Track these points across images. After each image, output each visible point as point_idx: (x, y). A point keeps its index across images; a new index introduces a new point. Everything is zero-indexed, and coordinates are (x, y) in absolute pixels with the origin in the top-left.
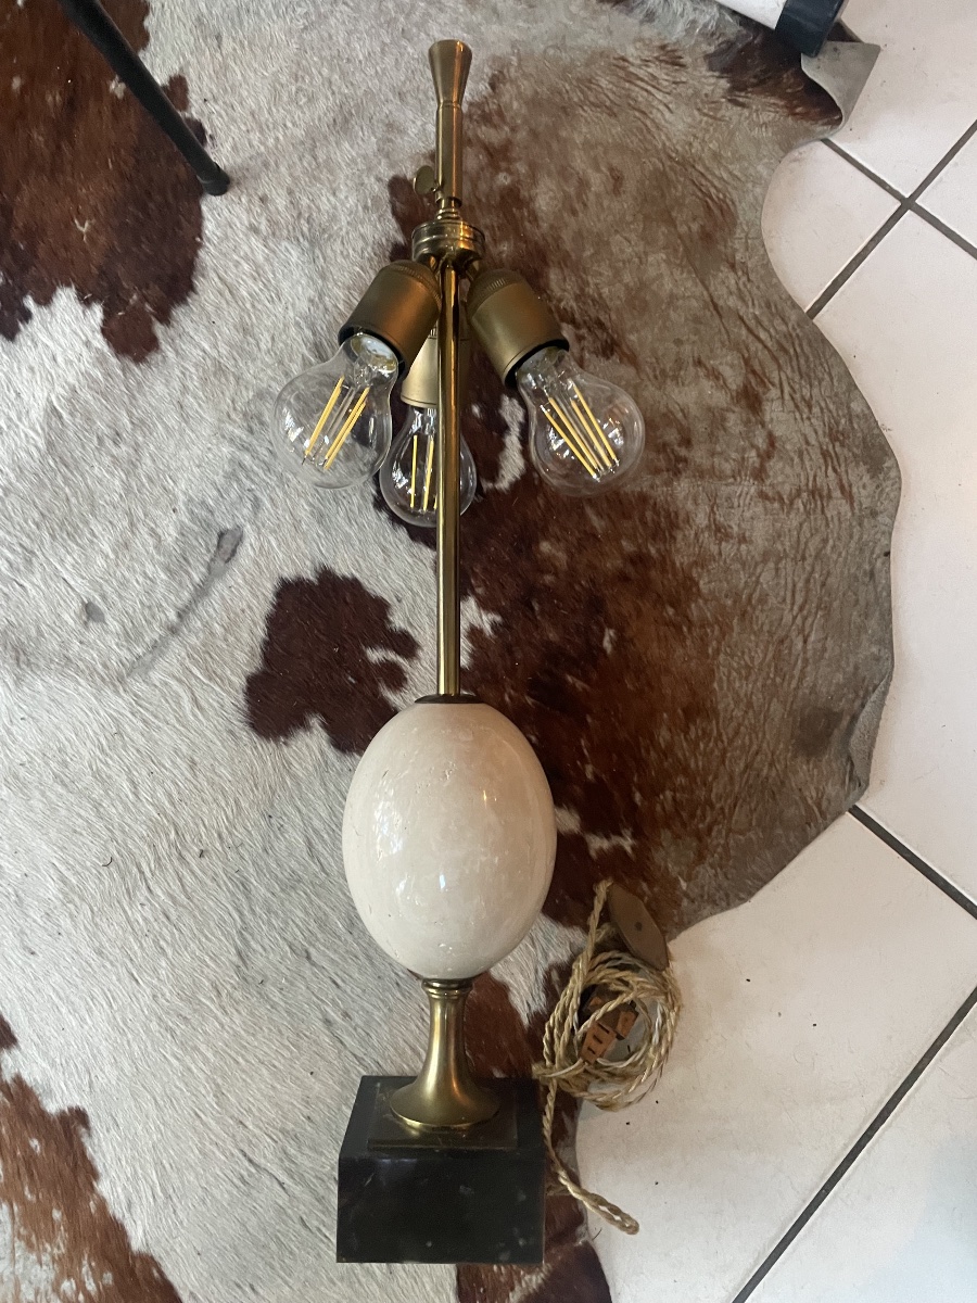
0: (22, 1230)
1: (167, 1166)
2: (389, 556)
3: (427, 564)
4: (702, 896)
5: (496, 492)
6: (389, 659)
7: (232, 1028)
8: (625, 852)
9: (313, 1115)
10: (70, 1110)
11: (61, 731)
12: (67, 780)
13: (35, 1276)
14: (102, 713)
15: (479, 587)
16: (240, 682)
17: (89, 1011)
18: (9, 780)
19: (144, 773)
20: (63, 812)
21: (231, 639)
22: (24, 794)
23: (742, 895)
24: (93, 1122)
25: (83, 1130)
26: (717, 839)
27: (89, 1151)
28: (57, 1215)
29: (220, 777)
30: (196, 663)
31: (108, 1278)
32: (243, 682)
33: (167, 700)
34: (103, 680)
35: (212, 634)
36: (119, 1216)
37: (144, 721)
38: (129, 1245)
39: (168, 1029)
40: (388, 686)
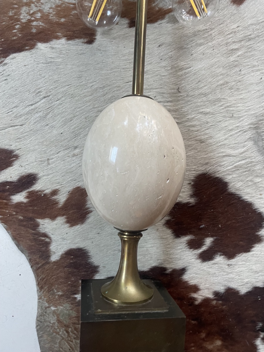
0: (64, 5)
1: (58, 67)
2: (253, 272)
3: (239, 287)
4: (46, 312)
5: (257, 337)
6: (204, 246)
7: (92, 111)
8: (75, 294)
9: (48, 127)
10: (95, 39)
11: (246, 93)
12: (223, 87)
13: (47, 5)
14: (245, 113)
15: (216, 304)
16: (228, 178)
17: (126, 60)
18: (237, 63)
19: (209, 120)
20: (210, 80)
21: (250, 183)
22: (227, 67)
23: (38, 327)
24: (86, 46)
25: (86, 40)
26: (62, 331)
27: (77, 40)
28: (63, 20)
29: (190, 150)
30: (247, 164)
31: (34, 31)
32: (226, 180)
33: (236, 143)
34: (261, 120)
35: (257, 176)
36: (51, 43)
37: (231, 130)
38: (40, 42)
39: (104, 87)
40: (192, 240)
